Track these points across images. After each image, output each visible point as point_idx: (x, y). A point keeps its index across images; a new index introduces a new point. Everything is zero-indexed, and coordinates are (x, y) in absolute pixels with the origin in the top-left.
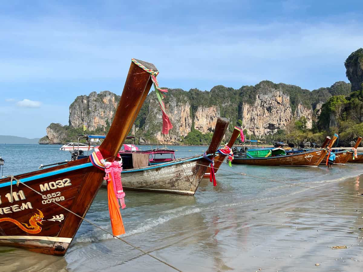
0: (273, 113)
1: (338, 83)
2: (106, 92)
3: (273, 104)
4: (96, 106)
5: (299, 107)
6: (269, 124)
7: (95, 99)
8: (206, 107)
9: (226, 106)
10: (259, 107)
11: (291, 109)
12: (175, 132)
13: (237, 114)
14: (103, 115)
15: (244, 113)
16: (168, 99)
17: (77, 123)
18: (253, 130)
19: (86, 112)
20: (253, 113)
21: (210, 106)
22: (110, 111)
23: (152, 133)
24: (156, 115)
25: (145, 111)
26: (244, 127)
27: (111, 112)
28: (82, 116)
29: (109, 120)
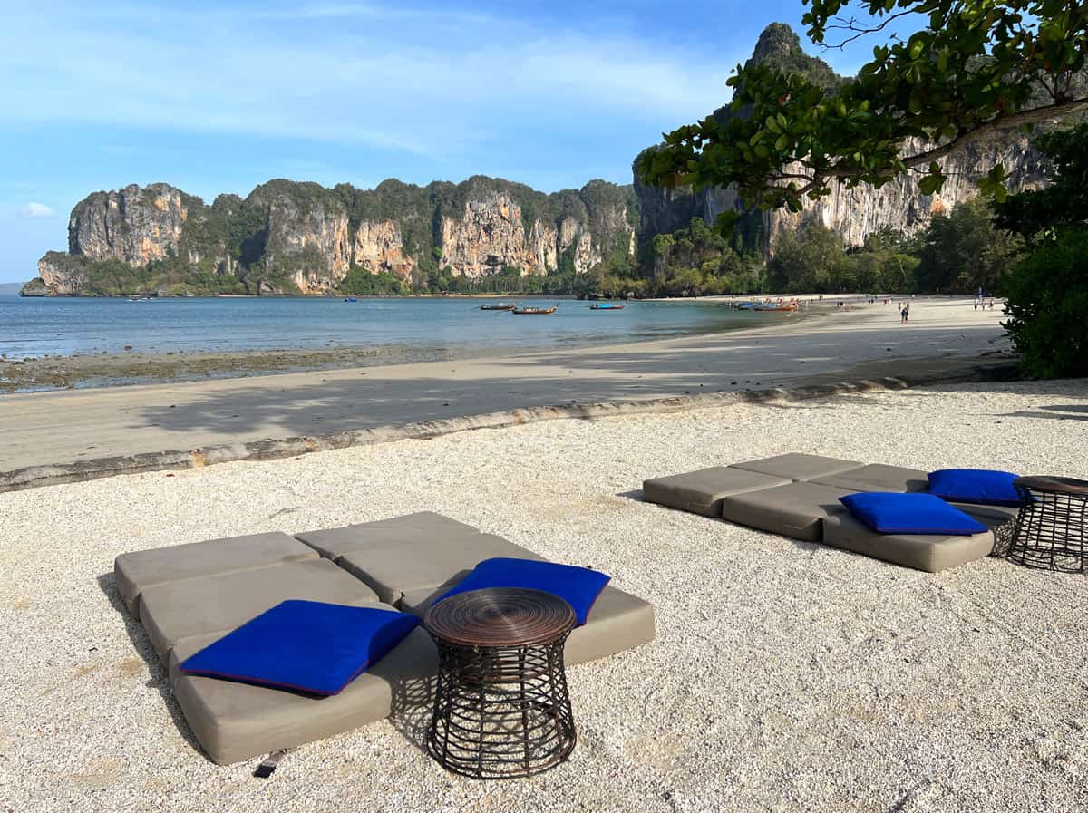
0: (495, 236)
1: (593, 181)
2: (160, 185)
3: (495, 219)
4: (141, 215)
5: (536, 225)
6: (488, 256)
7: (138, 200)
8: (376, 223)
9: (409, 220)
10: (470, 225)
11: (523, 229)
12: (327, 270)
13: (431, 236)
14: (158, 235)
15: (445, 236)
16: (307, 206)
17: (98, 250)
18: (461, 267)
19: (118, 226)
20: (462, 235)
21: (383, 221)
22: (173, 226)
23: (285, 273)
24: (287, 237)
25: (251, 226)
26: (445, 262)
27: (176, 229)
28: (110, 235)
29: (171, 245)
